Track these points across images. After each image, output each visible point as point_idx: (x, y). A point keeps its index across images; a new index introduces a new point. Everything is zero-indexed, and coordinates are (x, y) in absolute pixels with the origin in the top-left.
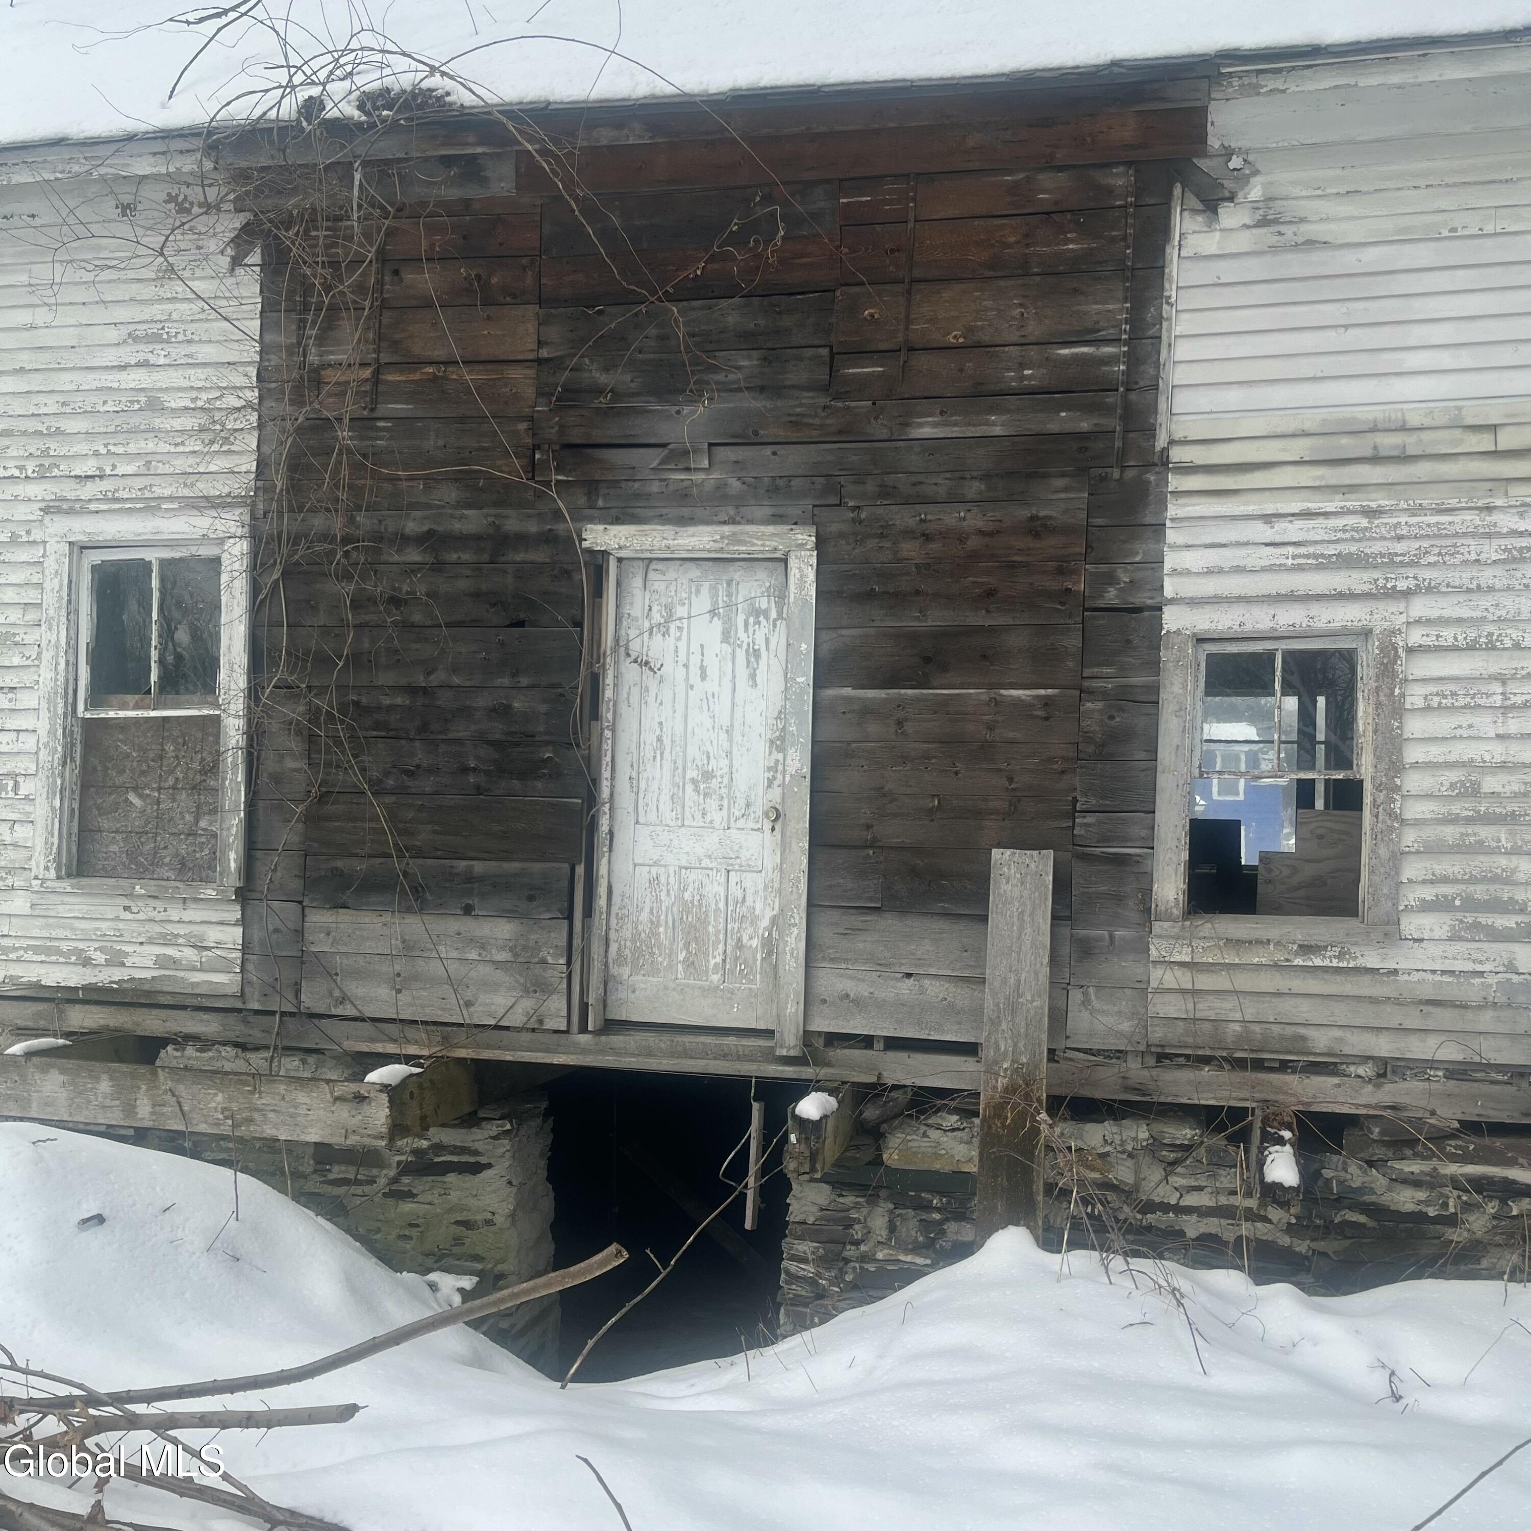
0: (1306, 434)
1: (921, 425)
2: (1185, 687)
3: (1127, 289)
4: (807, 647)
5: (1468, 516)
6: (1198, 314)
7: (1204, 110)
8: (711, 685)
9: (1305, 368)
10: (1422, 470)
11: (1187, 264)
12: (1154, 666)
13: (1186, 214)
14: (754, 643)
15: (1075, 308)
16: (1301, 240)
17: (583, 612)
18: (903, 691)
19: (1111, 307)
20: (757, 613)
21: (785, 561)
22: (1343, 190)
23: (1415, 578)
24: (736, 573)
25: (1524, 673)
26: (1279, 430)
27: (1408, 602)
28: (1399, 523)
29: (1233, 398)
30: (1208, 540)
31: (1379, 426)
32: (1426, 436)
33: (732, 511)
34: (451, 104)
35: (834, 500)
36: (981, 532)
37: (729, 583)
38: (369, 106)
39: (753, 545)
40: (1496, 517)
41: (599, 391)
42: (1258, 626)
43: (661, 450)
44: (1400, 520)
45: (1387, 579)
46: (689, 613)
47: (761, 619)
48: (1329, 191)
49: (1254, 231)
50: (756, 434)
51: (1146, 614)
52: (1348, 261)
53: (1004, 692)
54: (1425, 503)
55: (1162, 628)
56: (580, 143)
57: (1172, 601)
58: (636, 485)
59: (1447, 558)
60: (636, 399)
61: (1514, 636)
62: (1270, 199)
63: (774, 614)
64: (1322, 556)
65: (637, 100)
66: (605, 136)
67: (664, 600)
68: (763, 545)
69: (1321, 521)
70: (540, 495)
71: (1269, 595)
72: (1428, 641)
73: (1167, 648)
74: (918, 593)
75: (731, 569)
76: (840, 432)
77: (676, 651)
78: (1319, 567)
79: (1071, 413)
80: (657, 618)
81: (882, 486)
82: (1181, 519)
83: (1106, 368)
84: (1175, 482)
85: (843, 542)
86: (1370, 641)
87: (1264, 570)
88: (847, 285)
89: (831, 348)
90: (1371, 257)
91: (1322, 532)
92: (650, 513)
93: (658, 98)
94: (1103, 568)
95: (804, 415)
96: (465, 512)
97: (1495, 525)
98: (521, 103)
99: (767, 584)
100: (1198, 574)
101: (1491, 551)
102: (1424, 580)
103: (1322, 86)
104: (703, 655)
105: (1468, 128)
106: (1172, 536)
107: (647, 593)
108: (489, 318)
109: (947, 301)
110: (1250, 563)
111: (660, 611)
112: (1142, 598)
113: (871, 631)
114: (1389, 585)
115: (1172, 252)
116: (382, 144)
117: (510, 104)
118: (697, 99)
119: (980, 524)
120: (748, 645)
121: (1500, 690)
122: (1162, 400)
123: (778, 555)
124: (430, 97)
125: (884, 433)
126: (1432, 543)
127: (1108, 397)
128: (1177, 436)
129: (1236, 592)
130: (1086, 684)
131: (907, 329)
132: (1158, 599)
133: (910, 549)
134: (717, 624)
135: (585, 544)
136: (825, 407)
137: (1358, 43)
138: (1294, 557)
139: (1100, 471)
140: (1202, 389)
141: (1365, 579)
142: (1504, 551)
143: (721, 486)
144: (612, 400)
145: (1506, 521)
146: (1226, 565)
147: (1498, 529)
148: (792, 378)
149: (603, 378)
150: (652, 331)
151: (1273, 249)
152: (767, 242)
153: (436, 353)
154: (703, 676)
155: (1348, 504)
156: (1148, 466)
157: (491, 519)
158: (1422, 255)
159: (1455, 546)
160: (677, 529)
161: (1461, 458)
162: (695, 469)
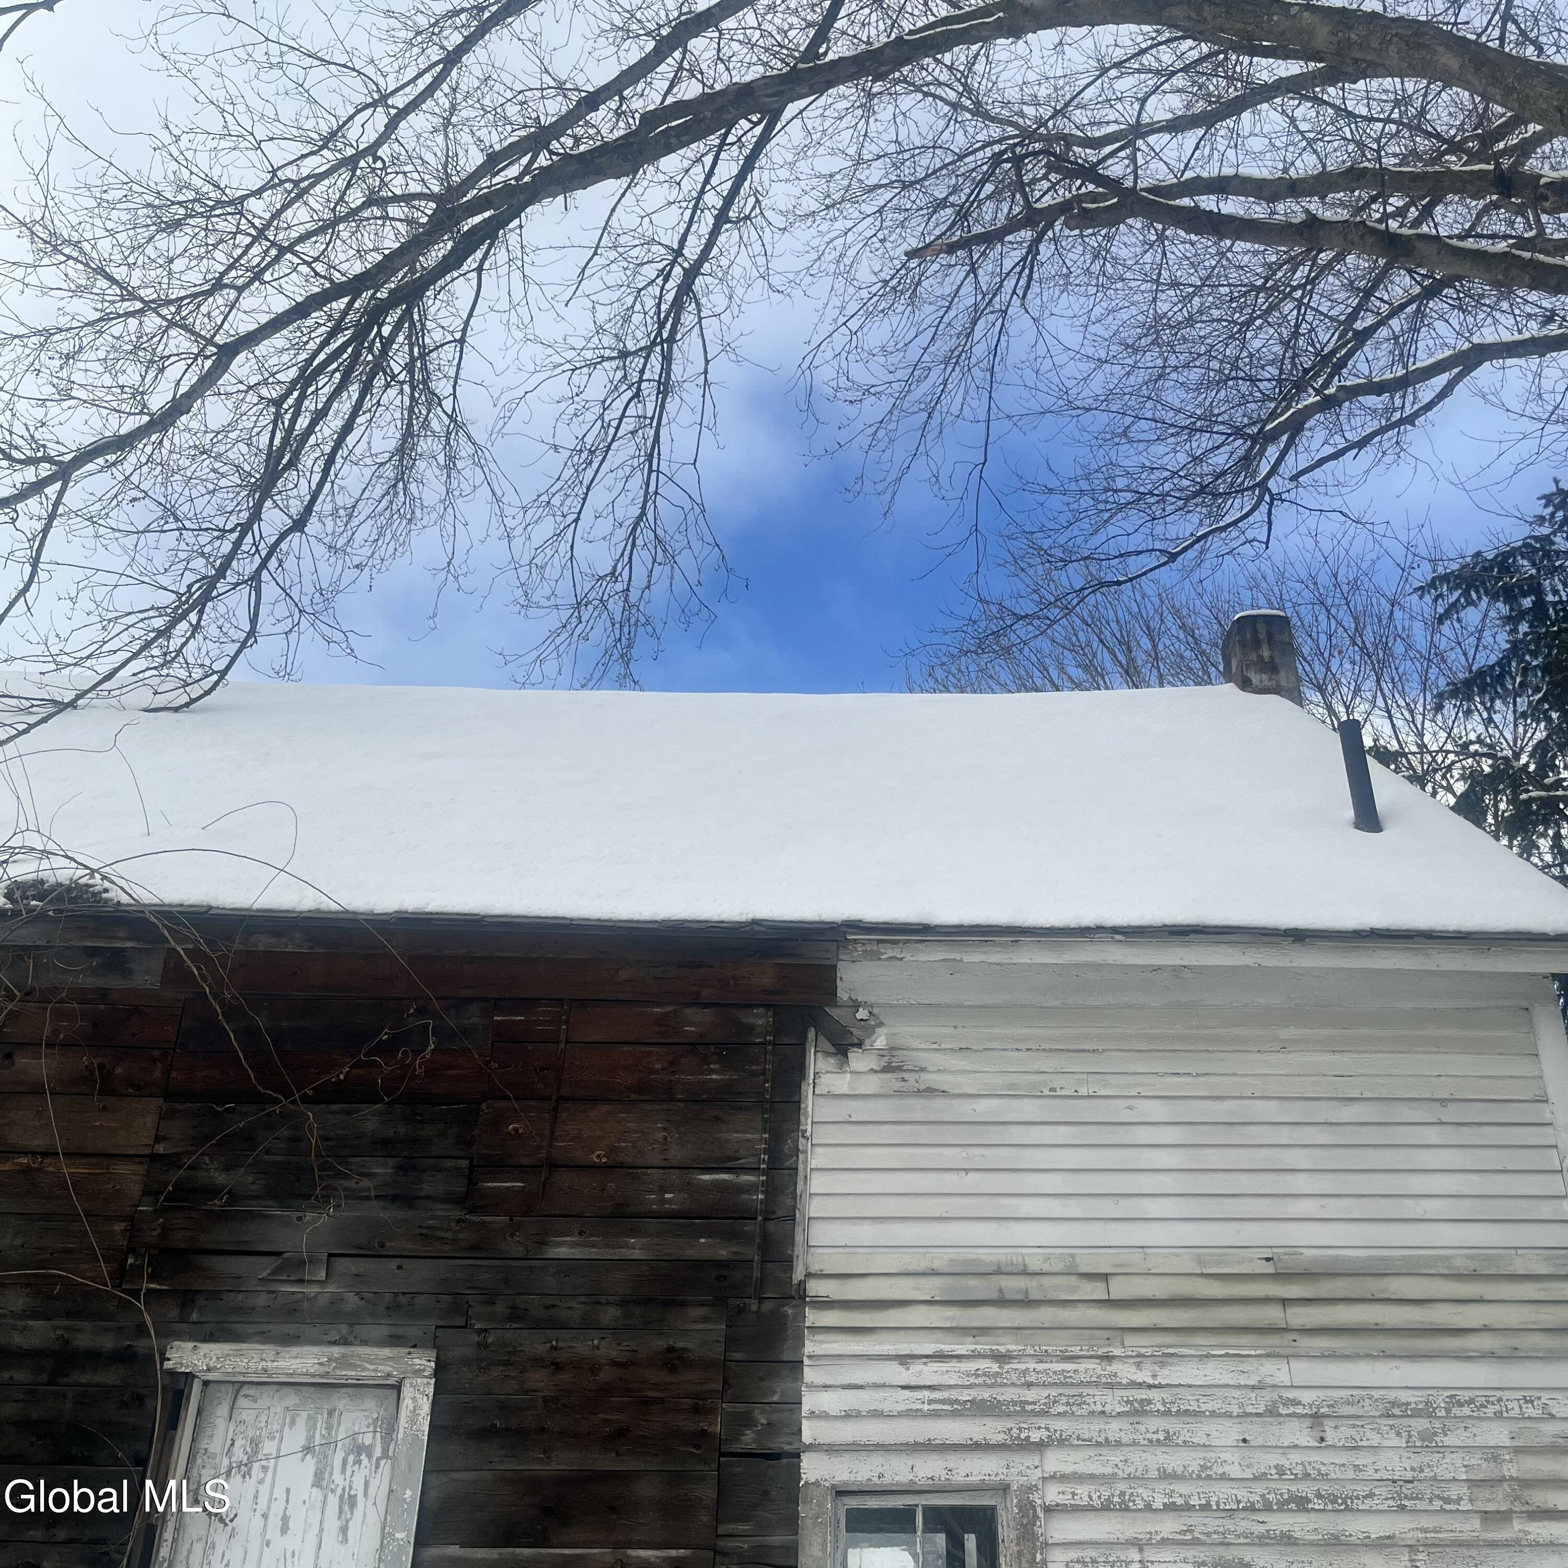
0: (934, 1273)
1: (559, 1245)
2: (824, 1549)
3: (765, 1121)
4: (411, 1495)
5: (1091, 1365)
6: (832, 1149)
7: (834, 967)
8: (291, 1542)
9: (933, 1207)
10: (1045, 1315)
11: (821, 1102)
12: (792, 1523)
13: (819, 1055)
14: (351, 1487)
15: (717, 1136)
16: (922, 1087)
17: (150, 1449)
18: (518, 1550)
19: (750, 1136)
20: (359, 1450)
21: (397, 1388)
22: (956, 1047)
23: (1047, 1429)
24: (341, 1401)
25: (1158, 1538)
26: (911, 1268)
27: (1041, 1455)
28: (1027, 1369)
29: (866, 1233)
30: (846, 1381)
31: (1003, 1269)
32: (1046, 1281)
33: (344, 1330)
34: (107, 900)
35: (460, 1321)
36: (615, 1364)
37: (331, 1413)
38: (17, 895)
39: (365, 1369)
40: (1116, 1367)
41: (214, 1192)
42: (897, 1478)
43: (274, 1258)
44: (1027, 1366)
45: (1020, 1429)
46: (279, 1450)
47: (363, 1457)
48: (944, 1046)
49: (881, 1076)
50: (382, 1245)
51: (785, 1461)
52: (966, 1110)
53: (632, 1552)
54: (1050, 1349)
55: (800, 1479)
56: (236, 947)
57: (811, 1448)
58: (240, 1297)
59: (1075, 1408)
60: (255, 1202)
61: (1145, 1496)
62: (894, 1049)
63: (378, 1452)
64: (957, 1401)
65: (301, 912)
66: (263, 943)
67: (251, 1433)
68: (374, 1370)
69: (954, 1364)
70: (125, 1306)
71: (907, 1444)
72: (1065, 1499)
73: (805, 1502)
74: (543, 1430)
75: (336, 1396)
76: (473, 1248)
77: (256, 1497)
78: (955, 1414)
79: (710, 1240)
80: (239, 1454)
81: (513, 1307)
82: (820, 1357)
83: (744, 1196)
84: (812, 1317)
85: (465, 1369)
86: (1008, 1499)
87: (901, 1415)
88: (494, 1098)
89: (471, 1159)
90: (984, 1108)
91: (955, 1376)
92: (251, 1329)
93: (324, 912)
94: (740, 1408)
95: (437, 1228)
96: (30, 1323)
97: (1115, 1375)
98: (182, 905)
99: (375, 1415)
100: (836, 1417)
101: (1113, 1401)
102: (1056, 1431)
103: (932, 958)
104: (287, 1502)
105: (1057, 1003)
106: (810, 1374)
107: (232, 1427)
108: (105, 1108)
109: (593, 1121)
110: (886, 1407)
111: (244, 1446)
112: (781, 1444)
113: (487, 1475)
114: (1023, 1436)
115: (807, 1090)
116: (23, 931)
117: (170, 905)
118: (360, 917)
119: (614, 1354)
120: (344, 1489)
121: (1137, 1557)
122: (798, 1230)
123: (391, 1381)
124: (87, 892)
125: (519, 1251)
126: (1060, 1391)
127: (747, 1225)
128: (814, 1269)
129: (875, 1439)
130: (721, 1543)
131: (550, 1146)
132: (796, 1446)
133: (539, 1379)
134: (311, 1463)
135: (168, 1365)
136: (459, 1221)
137: (961, 926)
138: (931, 1402)
139: (739, 1301)
140: (837, 1222)
141: (1000, 1429)
142: (1127, 1402)
143: (336, 1302)
144: (227, 1204)
145: (1126, 1372)
146: (864, 1409)
147: (1118, 1380)
148: (426, 1189)
149: (221, 1178)
150: (284, 1132)
151: (899, 1094)
152: (416, 1053)
153: (36, 1142)
154: (285, 1529)
155: (979, 1347)
156: (786, 1298)
157: (59, 1332)
158: (1028, 1109)
159: (1081, 1395)
160: (279, 1349)
161: (1079, 1305)
162: (310, 1282)
